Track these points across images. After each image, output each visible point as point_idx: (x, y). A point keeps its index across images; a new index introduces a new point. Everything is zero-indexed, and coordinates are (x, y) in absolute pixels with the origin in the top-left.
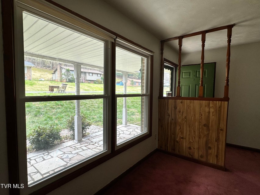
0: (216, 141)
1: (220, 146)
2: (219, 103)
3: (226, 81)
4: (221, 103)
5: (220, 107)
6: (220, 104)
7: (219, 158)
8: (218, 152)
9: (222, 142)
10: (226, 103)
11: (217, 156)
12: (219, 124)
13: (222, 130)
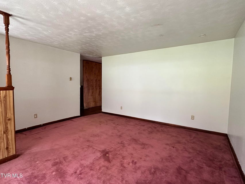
0: (4, 133)
1: (9, 137)
2: (3, 92)
3: (7, 69)
4: (6, 92)
5: (5, 97)
6: (4, 94)
7: (9, 149)
8: (7, 144)
9: (12, 132)
10: (11, 91)
11: (7, 148)
12: (6, 114)
13: (9, 120)
